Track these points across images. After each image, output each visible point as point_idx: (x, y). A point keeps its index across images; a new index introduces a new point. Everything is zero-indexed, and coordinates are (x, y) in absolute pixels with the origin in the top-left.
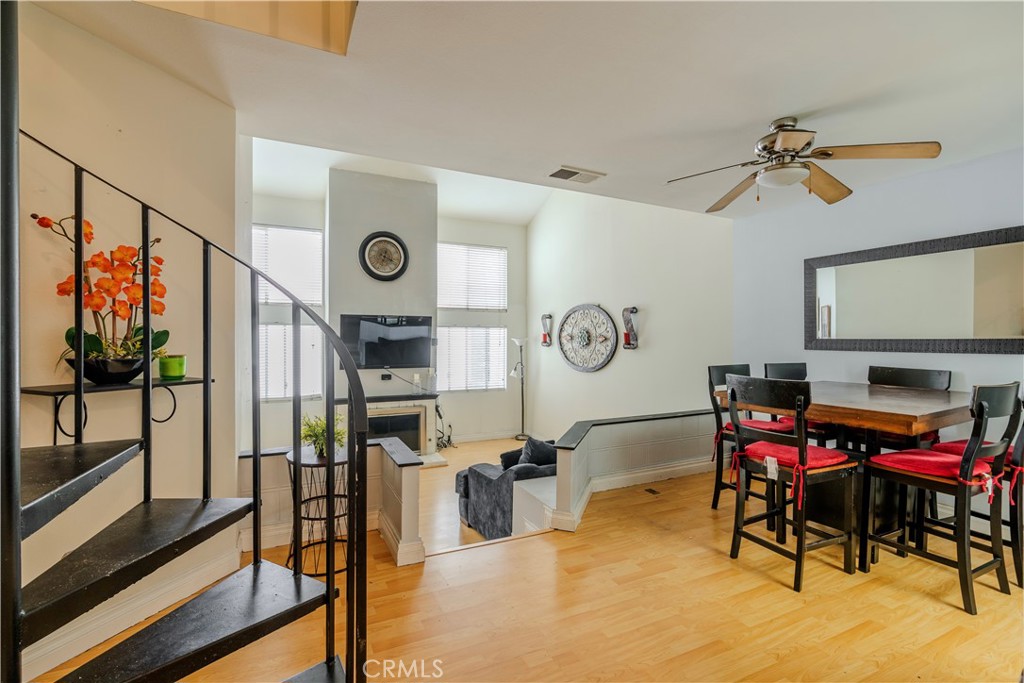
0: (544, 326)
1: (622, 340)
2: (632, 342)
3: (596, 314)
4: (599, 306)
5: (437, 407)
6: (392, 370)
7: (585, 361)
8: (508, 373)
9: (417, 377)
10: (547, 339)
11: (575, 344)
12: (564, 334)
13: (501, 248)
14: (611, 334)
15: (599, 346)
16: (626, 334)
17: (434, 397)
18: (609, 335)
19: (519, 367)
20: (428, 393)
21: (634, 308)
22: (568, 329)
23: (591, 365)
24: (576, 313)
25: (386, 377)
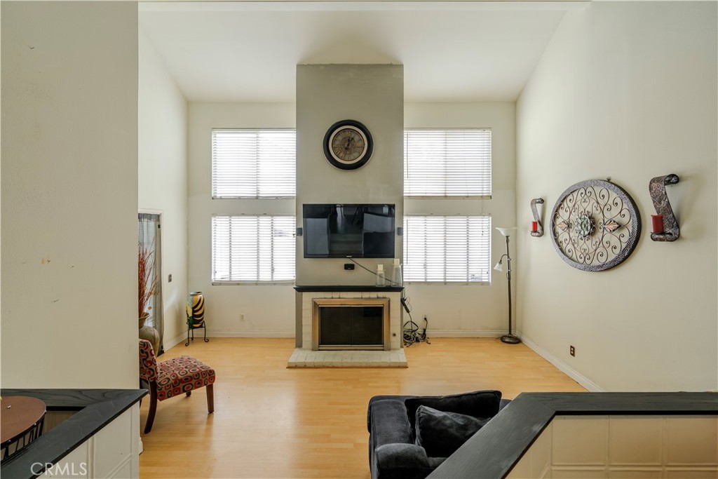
0: (535, 212)
1: (649, 227)
2: (668, 230)
3: (604, 192)
4: (609, 180)
5: (403, 301)
6: (356, 260)
7: (587, 255)
8: (493, 266)
9: (380, 268)
10: (538, 227)
11: (573, 234)
12: (559, 221)
13: (484, 129)
14: (628, 219)
15: (608, 237)
16: (655, 218)
17: (400, 289)
18: (625, 220)
19: (505, 259)
20: (393, 284)
21: (673, 175)
22: (563, 215)
23: (596, 263)
24: (575, 194)
25: (349, 267)
